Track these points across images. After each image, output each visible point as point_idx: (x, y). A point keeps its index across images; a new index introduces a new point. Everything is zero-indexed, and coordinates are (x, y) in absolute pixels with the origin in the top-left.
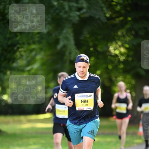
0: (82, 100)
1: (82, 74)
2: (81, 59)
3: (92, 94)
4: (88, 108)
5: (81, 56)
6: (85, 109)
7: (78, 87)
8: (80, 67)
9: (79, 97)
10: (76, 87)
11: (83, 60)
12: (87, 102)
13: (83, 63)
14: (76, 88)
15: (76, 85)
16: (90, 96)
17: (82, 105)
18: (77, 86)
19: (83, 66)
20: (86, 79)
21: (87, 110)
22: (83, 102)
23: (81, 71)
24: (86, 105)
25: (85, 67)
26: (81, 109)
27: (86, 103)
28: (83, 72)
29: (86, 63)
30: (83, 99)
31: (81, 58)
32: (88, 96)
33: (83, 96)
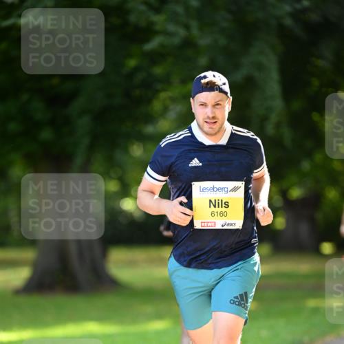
0: (210, 201)
2: (208, 83)
3: (241, 184)
4: (229, 224)
5: (205, 77)
6: (219, 227)
7: (201, 164)
8: (203, 105)
9: (202, 190)
10: (195, 162)
11: (211, 87)
12: (227, 205)
13: (213, 93)
14: (195, 167)
15: (196, 159)
16: (235, 189)
18: (198, 162)
19: (213, 104)
20: (224, 141)
21: (226, 227)
22: (215, 206)
23: (208, 117)
24: (222, 214)
25: (218, 104)
26: (209, 224)
27: (224, 209)
28: (213, 120)
29: (221, 94)
31: (206, 80)
32: (229, 190)
33: (215, 189)
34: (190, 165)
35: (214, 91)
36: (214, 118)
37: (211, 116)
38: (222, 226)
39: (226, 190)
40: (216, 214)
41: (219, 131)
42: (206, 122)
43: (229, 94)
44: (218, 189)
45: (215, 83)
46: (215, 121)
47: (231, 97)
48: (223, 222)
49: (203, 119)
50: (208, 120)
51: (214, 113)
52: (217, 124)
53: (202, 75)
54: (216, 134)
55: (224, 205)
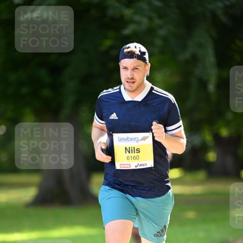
0: (126, 148)
1: (131, 84)
2: (129, 52)
3: (149, 135)
4: (141, 165)
5: (129, 47)
6: (133, 167)
8: (126, 68)
9: (120, 140)
10: (114, 116)
11: (131, 55)
12: (138, 151)
13: (132, 60)
15: (115, 114)
16: (144, 139)
17: (128, 158)
18: (116, 116)
19: (132, 68)
20: (139, 98)
21: (138, 167)
22: (129, 152)
23: (128, 78)
24: (135, 158)
25: (136, 69)
26: (126, 166)
27: (136, 154)
28: (132, 81)
29: (139, 61)
30: (129, 145)
31: (129, 50)
32: (139, 139)
33: (129, 139)
34: (110, 118)
35: (133, 58)
36: (132, 79)
37: (130, 77)
38: (136, 167)
39: (137, 139)
40: (130, 158)
41: (136, 90)
42: (127, 82)
43: (148, 61)
44: (131, 139)
45: (134, 52)
46: (134, 81)
47: (149, 64)
48: (136, 164)
49: (125, 79)
50: (128, 80)
51: (133, 75)
52: (135, 83)
53: (127, 46)
54: (134, 91)
55: (136, 151)
